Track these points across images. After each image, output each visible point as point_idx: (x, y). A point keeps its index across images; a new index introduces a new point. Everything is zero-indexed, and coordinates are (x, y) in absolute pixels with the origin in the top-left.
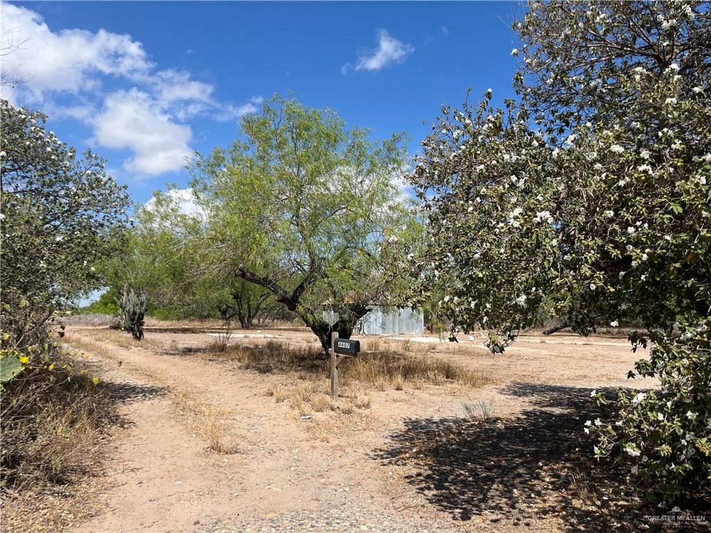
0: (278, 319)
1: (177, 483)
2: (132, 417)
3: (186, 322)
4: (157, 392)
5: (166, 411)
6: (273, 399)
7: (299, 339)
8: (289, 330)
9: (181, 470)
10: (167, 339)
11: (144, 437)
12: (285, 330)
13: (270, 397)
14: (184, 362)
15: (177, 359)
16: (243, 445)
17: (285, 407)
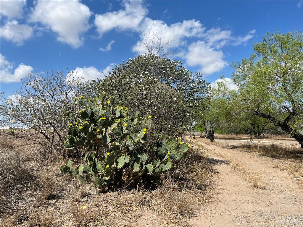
0: (273, 134)
1: (242, 196)
2: (218, 171)
3: (230, 135)
4: (225, 162)
5: (230, 169)
6: (279, 170)
7: (287, 144)
8: (280, 139)
9: (242, 192)
10: (223, 142)
11: (225, 178)
12: (278, 139)
13: (276, 169)
14: (233, 151)
15: (230, 150)
16: (267, 187)
17: (285, 173)
